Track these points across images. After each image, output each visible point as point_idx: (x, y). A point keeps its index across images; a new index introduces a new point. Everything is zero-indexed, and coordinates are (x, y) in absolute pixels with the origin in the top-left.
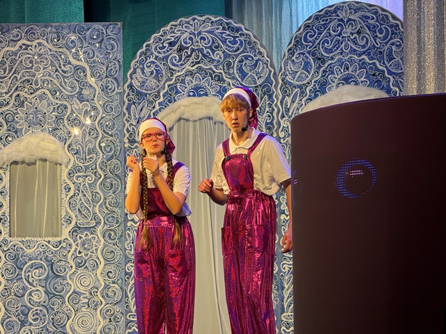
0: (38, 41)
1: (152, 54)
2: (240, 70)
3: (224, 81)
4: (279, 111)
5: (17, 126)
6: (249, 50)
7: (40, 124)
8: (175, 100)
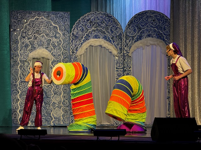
0: (42, 17)
1: (81, 23)
2: (111, 30)
3: (106, 34)
4: (124, 44)
5: (35, 46)
6: (114, 24)
7: (42, 45)
8: (88, 39)
